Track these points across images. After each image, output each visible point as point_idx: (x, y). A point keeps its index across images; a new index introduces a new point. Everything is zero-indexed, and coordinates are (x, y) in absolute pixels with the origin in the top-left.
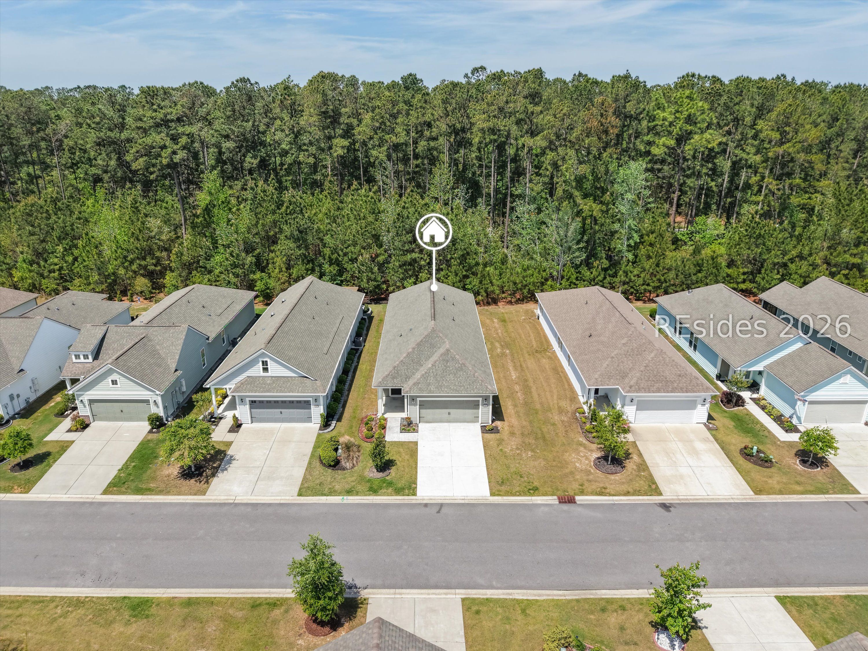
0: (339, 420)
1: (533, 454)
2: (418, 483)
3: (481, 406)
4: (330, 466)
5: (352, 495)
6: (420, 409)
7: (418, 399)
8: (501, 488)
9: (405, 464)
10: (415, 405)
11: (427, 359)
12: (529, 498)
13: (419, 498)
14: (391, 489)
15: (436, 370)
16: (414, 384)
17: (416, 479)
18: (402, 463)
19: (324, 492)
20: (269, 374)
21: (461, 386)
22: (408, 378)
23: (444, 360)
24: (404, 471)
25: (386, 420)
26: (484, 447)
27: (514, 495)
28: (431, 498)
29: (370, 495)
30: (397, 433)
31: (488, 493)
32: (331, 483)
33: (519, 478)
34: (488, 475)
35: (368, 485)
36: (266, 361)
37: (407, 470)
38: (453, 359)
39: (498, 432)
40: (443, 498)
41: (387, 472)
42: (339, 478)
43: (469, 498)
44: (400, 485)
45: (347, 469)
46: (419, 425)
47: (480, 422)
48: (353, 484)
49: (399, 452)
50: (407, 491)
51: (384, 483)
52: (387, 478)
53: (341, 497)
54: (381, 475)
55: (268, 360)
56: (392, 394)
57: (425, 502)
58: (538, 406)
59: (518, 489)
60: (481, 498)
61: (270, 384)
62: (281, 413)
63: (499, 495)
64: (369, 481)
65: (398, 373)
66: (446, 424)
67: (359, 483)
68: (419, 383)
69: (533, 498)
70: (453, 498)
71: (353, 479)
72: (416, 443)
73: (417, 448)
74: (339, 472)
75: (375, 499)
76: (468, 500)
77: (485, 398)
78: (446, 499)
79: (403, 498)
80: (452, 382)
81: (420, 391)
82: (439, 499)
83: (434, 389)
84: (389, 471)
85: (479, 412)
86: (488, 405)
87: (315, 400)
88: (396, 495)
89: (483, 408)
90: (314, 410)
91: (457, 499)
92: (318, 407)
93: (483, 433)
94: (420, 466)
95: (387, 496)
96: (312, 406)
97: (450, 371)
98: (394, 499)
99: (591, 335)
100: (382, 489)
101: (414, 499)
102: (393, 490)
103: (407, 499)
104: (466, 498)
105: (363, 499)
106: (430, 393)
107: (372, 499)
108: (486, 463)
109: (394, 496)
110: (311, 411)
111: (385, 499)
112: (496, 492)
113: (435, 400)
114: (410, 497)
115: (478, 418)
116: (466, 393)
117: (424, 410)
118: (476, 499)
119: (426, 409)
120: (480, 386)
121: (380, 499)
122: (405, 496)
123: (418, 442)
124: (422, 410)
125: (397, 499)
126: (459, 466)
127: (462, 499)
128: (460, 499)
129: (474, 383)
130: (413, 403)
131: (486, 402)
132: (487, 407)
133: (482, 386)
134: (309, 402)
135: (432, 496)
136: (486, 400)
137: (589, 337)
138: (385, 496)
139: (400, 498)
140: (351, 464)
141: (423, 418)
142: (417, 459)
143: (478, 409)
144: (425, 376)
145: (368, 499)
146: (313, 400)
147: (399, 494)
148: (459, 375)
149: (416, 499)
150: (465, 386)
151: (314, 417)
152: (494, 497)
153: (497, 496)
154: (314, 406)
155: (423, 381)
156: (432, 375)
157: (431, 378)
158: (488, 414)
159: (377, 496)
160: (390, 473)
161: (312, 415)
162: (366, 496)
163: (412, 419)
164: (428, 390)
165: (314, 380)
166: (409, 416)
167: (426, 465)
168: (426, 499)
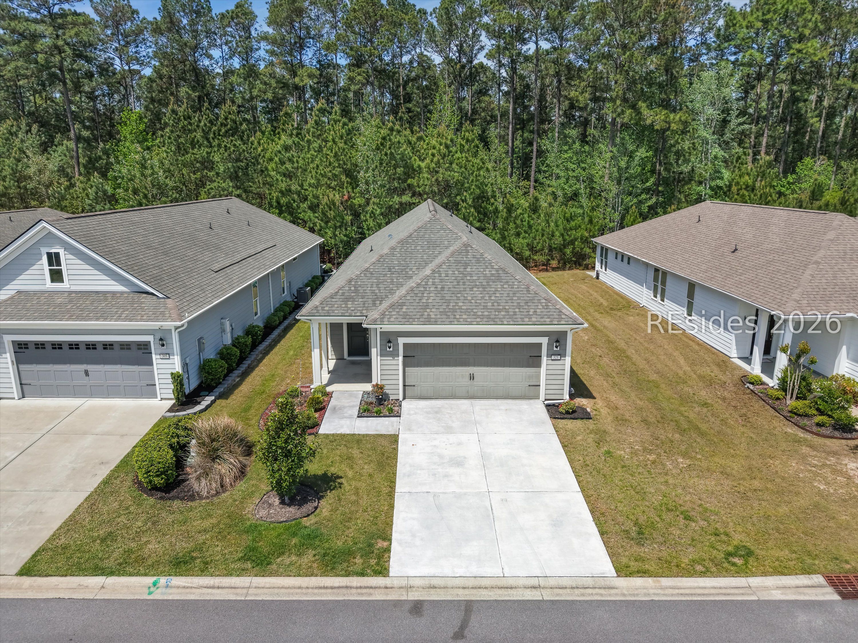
0: (224, 396)
1: (688, 462)
2: (395, 536)
3: (544, 359)
4: (155, 488)
5: (187, 573)
6: (405, 366)
7: (402, 341)
8: (645, 551)
9: (362, 485)
10: (395, 354)
11: (420, 267)
12: (741, 581)
13: (396, 583)
14: (311, 552)
15: (442, 281)
16: (392, 306)
17: (389, 524)
18: (353, 483)
19: (106, 564)
20: (65, 286)
21: (499, 311)
22: (377, 300)
23: (458, 262)
24: (356, 503)
25: (329, 395)
26: (564, 447)
27: (690, 573)
28: (435, 582)
29: (242, 572)
30: (350, 417)
31: (608, 568)
32: (139, 533)
33: (682, 522)
34: (592, 512)
35: (247, 540)
36: (57, 255)
37: (364, 502)
38: (478, 261)
39: (586, 416)
40: (471, 583)
41: (309, 507)
42: (170, 519)
43: (552, 582)
44: (340, 543)
45: (201, 498)
46: (404, 404)
47: (542, 397)
48: (201, 538)
49: (350, 458)
50: (358, 560)
51: (294, 534)
52: (306, 522)
53: (149, 580)
54: (291, 511)
55: (62, 252)
56: (350, 355)
57: (413, 596)
58: (654, 377)
59: (692, 554)
60: (590, 582)
61: (60, 305)
62: (87, 373)
63: (643, 573)
64: (253, 529)
65: (356, 291)
66: (465, 404)
67: (221, 536)
68: (403, 304)
69: (755, 581)
70: (502, 582)
71: (207, 523)
72: (394, 439)
73: (396, 450)
74: (177, 503)
75: (256, 588)
76: (551, 588)
77: (555, 338)
78: (480, 588)
79: (344, 584)
80: (478, 301)
81: (404, 320)
82: (459, 588)
83: (438, 316)
84: (316, 504)
85: (540, 372)
86: (562, 354)
87: (161, 339)
88: (324, 574)
89: (550, 362)
90: (160, 366)
91: (516, 588)
92: (169, 359)
93: (555, 418)
94: (403, 491)
95: (295, 576)
96: (154, 356)
97: (474, 281)
98: (316, 588)
99: (736, 250)
100: (283, 553)
101: (378, 585)
102: (317, 557)
103: (357, 588)
104: (542, 582)
105: (218, 588)
106: (427, 323)
107: (247, 585)
108: (579, 482)
109: (316, 576)
110: (153, 368)
111: (286, 585)
112: (632, 563)
113: (439, 344)
114: (366, 578)
115: (537, 387)
116: (511, 323)
117: (414, 367)
118: (574, 586)
119: (418, 365)
120: (543, 310)
121: (272, 585)
122: (353, 575)
123: (398, 436)
124: (411, 366)
125: (327, 588)
126: (509, 490)
127: (531, 587)
128: (525, 588)
129: (529, 304)
130: (388, 349)
131: (556, 347)
132: (560, 360)
133: (548, 310)
134: (146, 345)
135: (436, 575)
136: (557, 341)
137: (733, 252)
138: (290, 576)
139: (337, 585)
140: (214, 485)
141: (412, 388)
142: (395, 474)
143: (539, 366)
144: (416, 292)
145: (233, 585)
146: (157, 341)
147: (333, 568)
148: (493, 289)
149: (386, 588)
150: (510, 310)
151: (157, 383)
152: (631, 579)
153: (639, 575)
154: (158, 357)
155: (412, 301)
156: (432, 289)
157: (431, 295)
158: (561, 377)
159: (263, 576)
160: (316, 508)
161: (154, 379)
162: (231, 575)
163: (387, 391)
164: (424, 317)
165: (163, 298)
166: (379, 383)
167: (419, 489)
168: (418, 587)
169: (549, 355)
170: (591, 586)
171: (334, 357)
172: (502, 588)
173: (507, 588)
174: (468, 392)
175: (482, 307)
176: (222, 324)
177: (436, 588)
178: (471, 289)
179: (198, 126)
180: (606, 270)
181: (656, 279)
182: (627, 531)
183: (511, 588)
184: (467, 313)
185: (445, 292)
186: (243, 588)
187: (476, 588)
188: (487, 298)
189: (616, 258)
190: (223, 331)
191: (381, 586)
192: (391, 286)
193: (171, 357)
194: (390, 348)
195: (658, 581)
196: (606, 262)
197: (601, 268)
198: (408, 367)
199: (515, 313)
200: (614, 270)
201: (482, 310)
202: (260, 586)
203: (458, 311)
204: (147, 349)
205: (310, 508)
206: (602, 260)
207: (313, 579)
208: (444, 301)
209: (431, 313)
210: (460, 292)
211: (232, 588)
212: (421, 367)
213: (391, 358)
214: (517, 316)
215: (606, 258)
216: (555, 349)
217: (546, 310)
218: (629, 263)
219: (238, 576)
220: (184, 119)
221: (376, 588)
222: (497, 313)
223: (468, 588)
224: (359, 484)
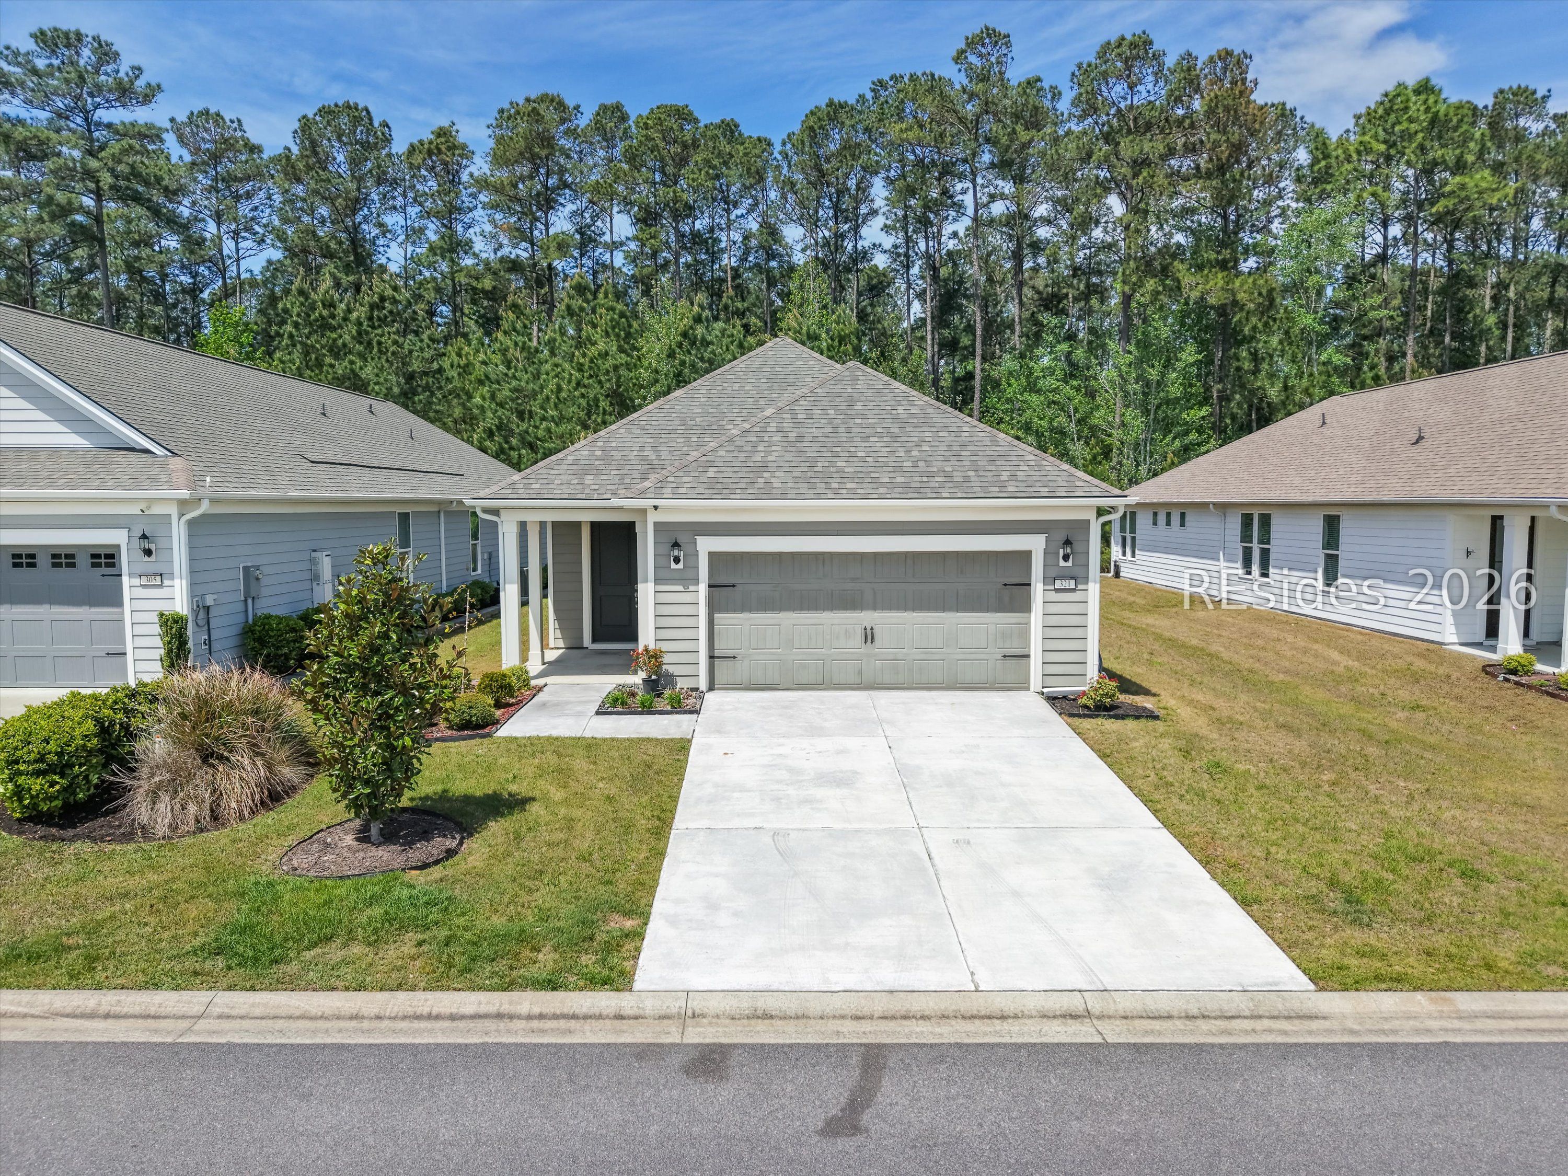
2: (659, 907)
3: (1038, 589)
5: (27, 981)
6: (713, 607)
7: (706, 545)
9: (586, 814)
10: (688, 578)
13: (650, 1006)
17: (646, 884)
18: (563, 811)
24: (562, 844)
25: (536, 689)
26: (1103, 756)
27: (1532, 981)
30: (580, 715)
33: (1458, 880)
34: (1204, 863)
37: (585, 843)
39: (1146, 714)
40: (880, 1006)
42: (41, 875)
43: (1125, 1004)
44: (499, 919)
45: (149, 838)
46: (709, 697)
47: (1036, 681)
49: (560, 771)
50: (546, 956)
52: (416, 878)
54: (379, 857)
57: (696, 1035)
59: (1516, 942)
60: (1243, 1004)
70: (978, 1004)
72: (679, 746)
73: (682, 762)
74: (78, 846)
75: (220, 1017)
76: (1126, 1018)
77: (1061, 536)
78: (905, 1017)
79: (492, 1009)
80: (880, 459)
81: (711, 491)
82: (843, 1017)
83: (790, 485)
84: (451, 844)
85: (1028, 624)
86: (1080, 577)
87: (144, 537)
88: (438, 984)
89: (1053, 596)
90: (138, 605)
91: (1016, 1017)
92: (161, 586)
93: (1072, 715)
94: (692, 825)
95: (347, 989)
96: (125, 579)
97: (872, 426)
98: (405, 1018)
99: (1420, 438)
100: (329, 939)
101: (596, 1011)
102: (425, 948)
103: (530, 1017)
104: (1095, 1004)
105: (107, 1016)
106: (764, 496)
107: (197, 1009)
108: (1155, 812)
109: (413, 988)
110: (123, 614)
111: (314, 1011)
112: (1353, 962)
113: (794, 556)
114: (560, 995)
115: (1023, 661)
116: (960, 495)
117: (735, 611)
118: (1195, 1012)
119: (744, 607)
120: (1032, 473)
121: (273, 1012)
122: (523, 987)
123: (690, 741)
124: (727, 610)
125: (438, 1017)
126: (972, 825)
127: (1064, 1016)
128: (1044, 1016)
129: (998, 463)
130: (673, 566)
131: (1066, 558)
132: (1074, 590)
133: (1044, 473)
134: (112, 556)
135: (774, 988)
136: (1068, 542)
137: (1417, 442)
138: (333, 989)
139: (469, 1010)
140: (192, 808)
141: (730, 662)
142: (674, 799)
143: (1025, 606)
144: (737, 444)
145: (153, 1010)
146: (136, 543)
147: (467, 970)
148: (916, 439)
149: (620, 1017)
150: (955, 473)
151: (129, 651)
152: (1362, 994)
153: (1384, 986)
154: (136, 581)
155: (730, 459)
156: (774, 439)
157: (773, 448)
158: (1078, 633)
159: (253, 988)
160: (451, 853)
161: (123, 643)
162: (156, 986)
163: (671, 669)
164: (756, 486)
165: (166, 456)
166: (652, 647)
167: (736, 823)
168: (718, 1016)
169: (1049, 579)
170: (1247, 1013)
171: (561, 644)
172: (973, 1017)
173: (990, 1017)
174: (860, 672)
175: (891, 469)
176: (313, 561)
177: (772, 1017)
178: (866, 439)
179: (345, 319)
180: (1133, 555)
181: (1246, 537)
182: (1313, 897)
183: (1003, 1017)
184: (856, 480)
185: (805, 444)
186: (183, 1017)
187: (893, 1018)
188: (902, 454)
189: (1155, 523)
190: (315, 577)
191: (605, 1013)
192: (685, 449)
193: (166, 583)
194: (677, 560)
195: (1445, 1000)
196: (1133, 539)
197: (1124, 554)
198: (720, 611)
199: (967, 479)
200: (1152, 548)
201: (892, 475)
202: (234, 1012)
203: (835, 475)
204: (113, 565)
205: (435, 852)
206: (1124, 539)
207: (401, 996)
208: (803, 459)
209: (773, 480)
210: (839, 444)
211: (148, 1017)
212: (750, 611)
213: (681, 588)
214: (973, 484)
215: (1133, 531)
216: (1062, 563)
217: (1038, 473)
218: (1183, 524)
219: (177, 988)
220: (324, 305)
221: (586, 1017)
222: (925, 479)
223: (871, 1018)
224: (577, 813)
